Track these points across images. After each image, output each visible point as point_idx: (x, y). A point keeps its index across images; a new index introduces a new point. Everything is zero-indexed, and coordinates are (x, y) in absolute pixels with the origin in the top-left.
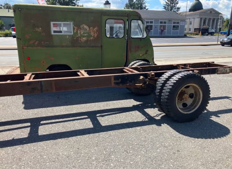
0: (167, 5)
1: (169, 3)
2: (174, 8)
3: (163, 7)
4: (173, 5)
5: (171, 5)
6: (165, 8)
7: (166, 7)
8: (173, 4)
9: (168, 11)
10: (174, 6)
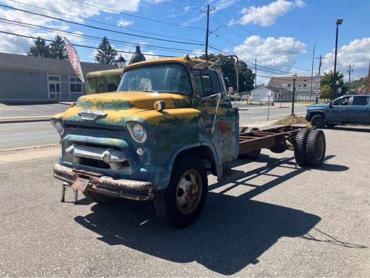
0: (101, 56)
1: (104, 53)
2: (112, 60)
3: (95, 58)
4: (110, 56)
5: (107, 56)
6: (98, 59)
7: (100, 58)
8: (109, 54)
9: (104, 64)
10: (112, 58)
